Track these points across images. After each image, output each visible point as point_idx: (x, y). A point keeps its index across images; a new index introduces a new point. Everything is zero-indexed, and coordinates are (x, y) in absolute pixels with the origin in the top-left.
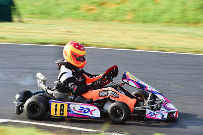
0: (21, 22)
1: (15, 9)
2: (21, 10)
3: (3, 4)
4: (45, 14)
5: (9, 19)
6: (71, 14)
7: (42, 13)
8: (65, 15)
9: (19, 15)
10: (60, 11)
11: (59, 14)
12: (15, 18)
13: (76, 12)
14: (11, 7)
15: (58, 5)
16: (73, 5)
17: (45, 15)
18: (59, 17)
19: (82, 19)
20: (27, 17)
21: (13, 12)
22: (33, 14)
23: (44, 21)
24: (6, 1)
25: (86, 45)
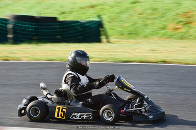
0: (108, 42)
1: (103, 31)
2: (109, 32)
3: (93, 26)
4: (133, 34)
5: (98, 40)
6: (158, 33)
7: (130, 34)
8: (152, 34)
9: (107, 37)
10: (148, 31)
11: (147, 34)
12: (103, 38)
13: (163, 31)
14: (101, 29)
15: (146, 25)
16: (160, 25)
17: (133, 36)
18: (146, 37)
19: (169, 38)
20: (116, 38)
21: (102, 33)
22: (122, 34)
23: (131, 40)
24: (95, 24)
25: (168, 62)
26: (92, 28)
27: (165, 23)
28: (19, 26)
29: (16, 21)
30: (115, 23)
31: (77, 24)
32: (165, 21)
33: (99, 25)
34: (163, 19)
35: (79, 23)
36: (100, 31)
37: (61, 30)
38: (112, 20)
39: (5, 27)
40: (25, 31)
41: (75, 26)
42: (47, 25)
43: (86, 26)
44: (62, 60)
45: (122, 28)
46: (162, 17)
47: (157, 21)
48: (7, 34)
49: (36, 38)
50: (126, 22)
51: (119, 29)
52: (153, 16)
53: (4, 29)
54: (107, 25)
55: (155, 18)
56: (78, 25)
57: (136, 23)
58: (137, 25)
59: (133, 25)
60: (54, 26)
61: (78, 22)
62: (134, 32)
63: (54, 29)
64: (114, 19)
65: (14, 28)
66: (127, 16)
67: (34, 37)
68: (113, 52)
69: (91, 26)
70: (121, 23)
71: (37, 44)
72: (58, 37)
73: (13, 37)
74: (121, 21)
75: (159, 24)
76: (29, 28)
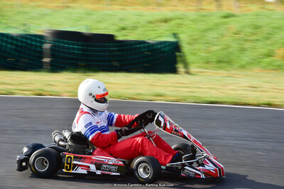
0: (187, 73)
1: (181, 56)
2: (190, 58)
3: (166, 49)
4: (223, 62)
5: (173, 70)
6: (260, 62)
7: (219, 62)
8: (251, 63)
9: (186, 65)
10: (245, 58)
11: (243, 63)
12: (180, 67)
13: (268, 60)
14: (177, 54)
15: (243, 50)
16: (264, 51)
17: (224, 65)
18: (242, 67)
19: (276, 70)
20: (199, 67)
21: (178, 59)
22: (208, 62)
23: (221, 72)
24: (169, 46)
25: (275, 106)
26: (164, 52)
27: (271, 48)
28: (59, 46)
29: (56, 40)
30: (197, 46)
31: (142, 45)
32: (272, 45)
33: (175, 47)
34: (269, 42)
35: (146, 45)
36: (175, 57)
37: (119, 53)
38: (194, 41)
39: (41, 47)
40: (69, 53)
41: (140, 48)
42: (100, 46)
43: (156, 49)
44: (120, 97)
45: (208, 52)
46: (267, 38)
47: (259, 44)
48: (42, 58)
49: (83, 64)
50: (213, 45)
51: (202, 55)
52: (255, 37)
53: (39, 49)
54: (186, 49)
55: (258, 40)
56: (144, 47)
57: (228, 47)
58: (230, 50)
59: (224, 49)
60: (110, 47)
61: (144, 42)
62: (225, 60)
63: (110, 51)
64: (196, 39)
65: (52, 49)
66: (215, 35)
67: (80, 63)
68: (194, 87)
69: (163, 49)
70: (207, 45)
71: (84, 72)
72: (115, 64)
73: (51, 61)
74: (207, 43)
75: (262, 48)
76: (73, 49)
